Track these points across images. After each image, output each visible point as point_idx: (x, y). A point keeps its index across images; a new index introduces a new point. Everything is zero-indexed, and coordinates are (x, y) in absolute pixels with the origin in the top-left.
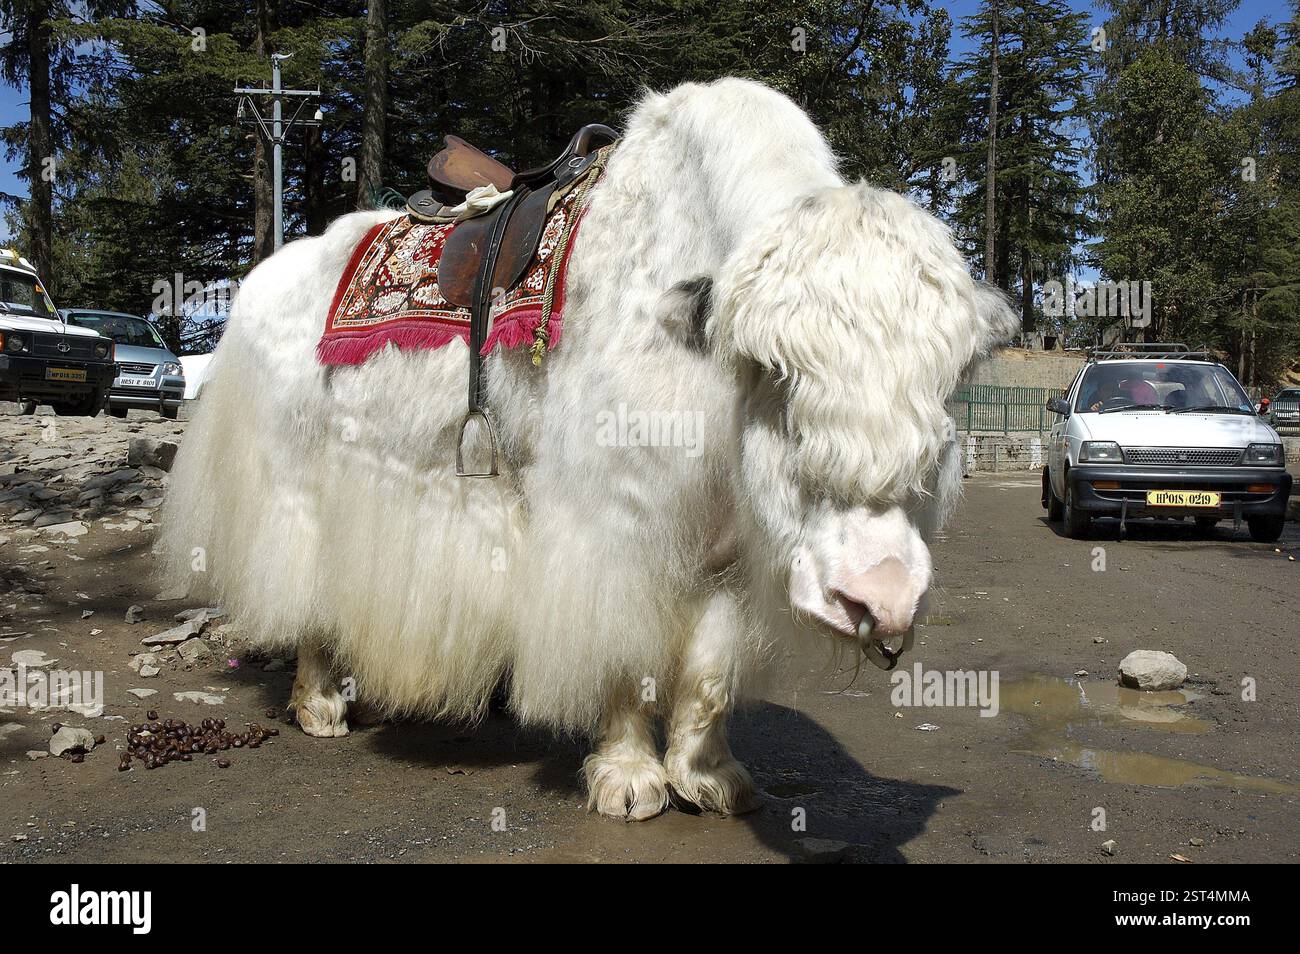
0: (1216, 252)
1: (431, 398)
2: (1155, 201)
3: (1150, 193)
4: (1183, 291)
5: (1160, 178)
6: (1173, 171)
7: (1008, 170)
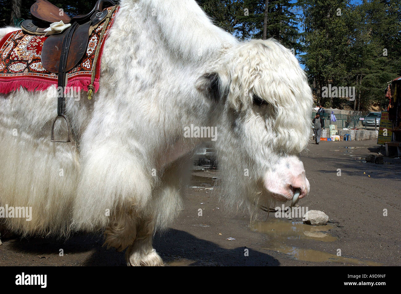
0: (347, 60)
1: (41, 110)
2: (326, 39)
3: (324, 36)
4: (335, 74)
5: (328, 31)
6: (333, 29)
7: (272, 25)
